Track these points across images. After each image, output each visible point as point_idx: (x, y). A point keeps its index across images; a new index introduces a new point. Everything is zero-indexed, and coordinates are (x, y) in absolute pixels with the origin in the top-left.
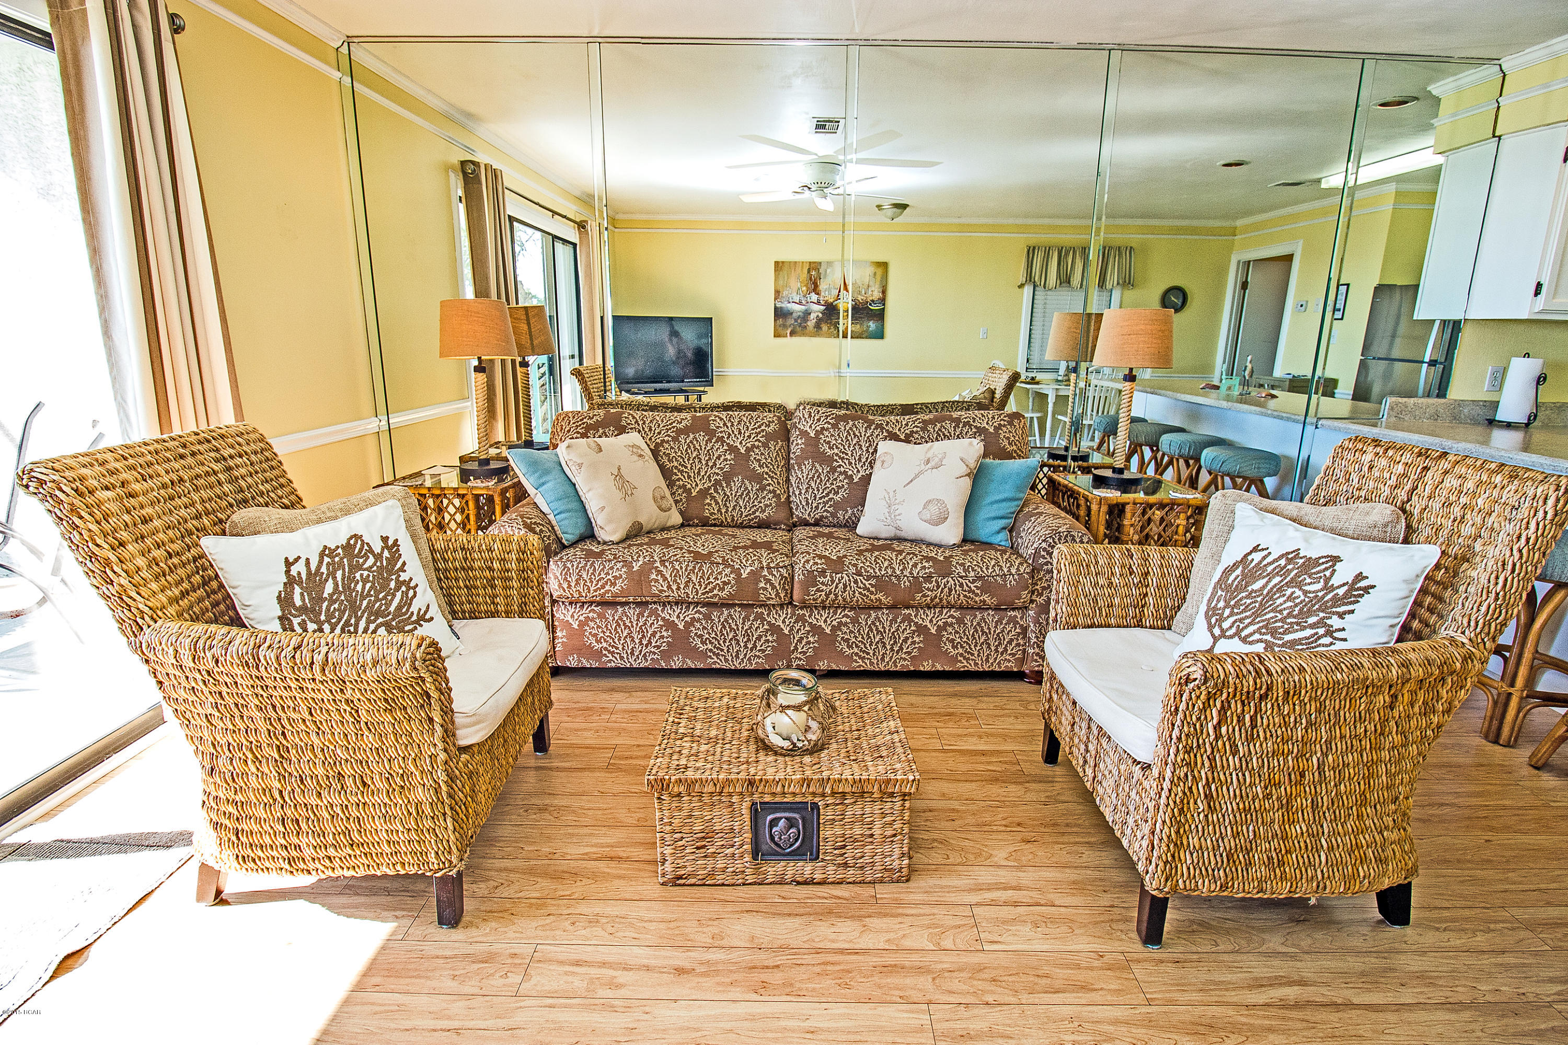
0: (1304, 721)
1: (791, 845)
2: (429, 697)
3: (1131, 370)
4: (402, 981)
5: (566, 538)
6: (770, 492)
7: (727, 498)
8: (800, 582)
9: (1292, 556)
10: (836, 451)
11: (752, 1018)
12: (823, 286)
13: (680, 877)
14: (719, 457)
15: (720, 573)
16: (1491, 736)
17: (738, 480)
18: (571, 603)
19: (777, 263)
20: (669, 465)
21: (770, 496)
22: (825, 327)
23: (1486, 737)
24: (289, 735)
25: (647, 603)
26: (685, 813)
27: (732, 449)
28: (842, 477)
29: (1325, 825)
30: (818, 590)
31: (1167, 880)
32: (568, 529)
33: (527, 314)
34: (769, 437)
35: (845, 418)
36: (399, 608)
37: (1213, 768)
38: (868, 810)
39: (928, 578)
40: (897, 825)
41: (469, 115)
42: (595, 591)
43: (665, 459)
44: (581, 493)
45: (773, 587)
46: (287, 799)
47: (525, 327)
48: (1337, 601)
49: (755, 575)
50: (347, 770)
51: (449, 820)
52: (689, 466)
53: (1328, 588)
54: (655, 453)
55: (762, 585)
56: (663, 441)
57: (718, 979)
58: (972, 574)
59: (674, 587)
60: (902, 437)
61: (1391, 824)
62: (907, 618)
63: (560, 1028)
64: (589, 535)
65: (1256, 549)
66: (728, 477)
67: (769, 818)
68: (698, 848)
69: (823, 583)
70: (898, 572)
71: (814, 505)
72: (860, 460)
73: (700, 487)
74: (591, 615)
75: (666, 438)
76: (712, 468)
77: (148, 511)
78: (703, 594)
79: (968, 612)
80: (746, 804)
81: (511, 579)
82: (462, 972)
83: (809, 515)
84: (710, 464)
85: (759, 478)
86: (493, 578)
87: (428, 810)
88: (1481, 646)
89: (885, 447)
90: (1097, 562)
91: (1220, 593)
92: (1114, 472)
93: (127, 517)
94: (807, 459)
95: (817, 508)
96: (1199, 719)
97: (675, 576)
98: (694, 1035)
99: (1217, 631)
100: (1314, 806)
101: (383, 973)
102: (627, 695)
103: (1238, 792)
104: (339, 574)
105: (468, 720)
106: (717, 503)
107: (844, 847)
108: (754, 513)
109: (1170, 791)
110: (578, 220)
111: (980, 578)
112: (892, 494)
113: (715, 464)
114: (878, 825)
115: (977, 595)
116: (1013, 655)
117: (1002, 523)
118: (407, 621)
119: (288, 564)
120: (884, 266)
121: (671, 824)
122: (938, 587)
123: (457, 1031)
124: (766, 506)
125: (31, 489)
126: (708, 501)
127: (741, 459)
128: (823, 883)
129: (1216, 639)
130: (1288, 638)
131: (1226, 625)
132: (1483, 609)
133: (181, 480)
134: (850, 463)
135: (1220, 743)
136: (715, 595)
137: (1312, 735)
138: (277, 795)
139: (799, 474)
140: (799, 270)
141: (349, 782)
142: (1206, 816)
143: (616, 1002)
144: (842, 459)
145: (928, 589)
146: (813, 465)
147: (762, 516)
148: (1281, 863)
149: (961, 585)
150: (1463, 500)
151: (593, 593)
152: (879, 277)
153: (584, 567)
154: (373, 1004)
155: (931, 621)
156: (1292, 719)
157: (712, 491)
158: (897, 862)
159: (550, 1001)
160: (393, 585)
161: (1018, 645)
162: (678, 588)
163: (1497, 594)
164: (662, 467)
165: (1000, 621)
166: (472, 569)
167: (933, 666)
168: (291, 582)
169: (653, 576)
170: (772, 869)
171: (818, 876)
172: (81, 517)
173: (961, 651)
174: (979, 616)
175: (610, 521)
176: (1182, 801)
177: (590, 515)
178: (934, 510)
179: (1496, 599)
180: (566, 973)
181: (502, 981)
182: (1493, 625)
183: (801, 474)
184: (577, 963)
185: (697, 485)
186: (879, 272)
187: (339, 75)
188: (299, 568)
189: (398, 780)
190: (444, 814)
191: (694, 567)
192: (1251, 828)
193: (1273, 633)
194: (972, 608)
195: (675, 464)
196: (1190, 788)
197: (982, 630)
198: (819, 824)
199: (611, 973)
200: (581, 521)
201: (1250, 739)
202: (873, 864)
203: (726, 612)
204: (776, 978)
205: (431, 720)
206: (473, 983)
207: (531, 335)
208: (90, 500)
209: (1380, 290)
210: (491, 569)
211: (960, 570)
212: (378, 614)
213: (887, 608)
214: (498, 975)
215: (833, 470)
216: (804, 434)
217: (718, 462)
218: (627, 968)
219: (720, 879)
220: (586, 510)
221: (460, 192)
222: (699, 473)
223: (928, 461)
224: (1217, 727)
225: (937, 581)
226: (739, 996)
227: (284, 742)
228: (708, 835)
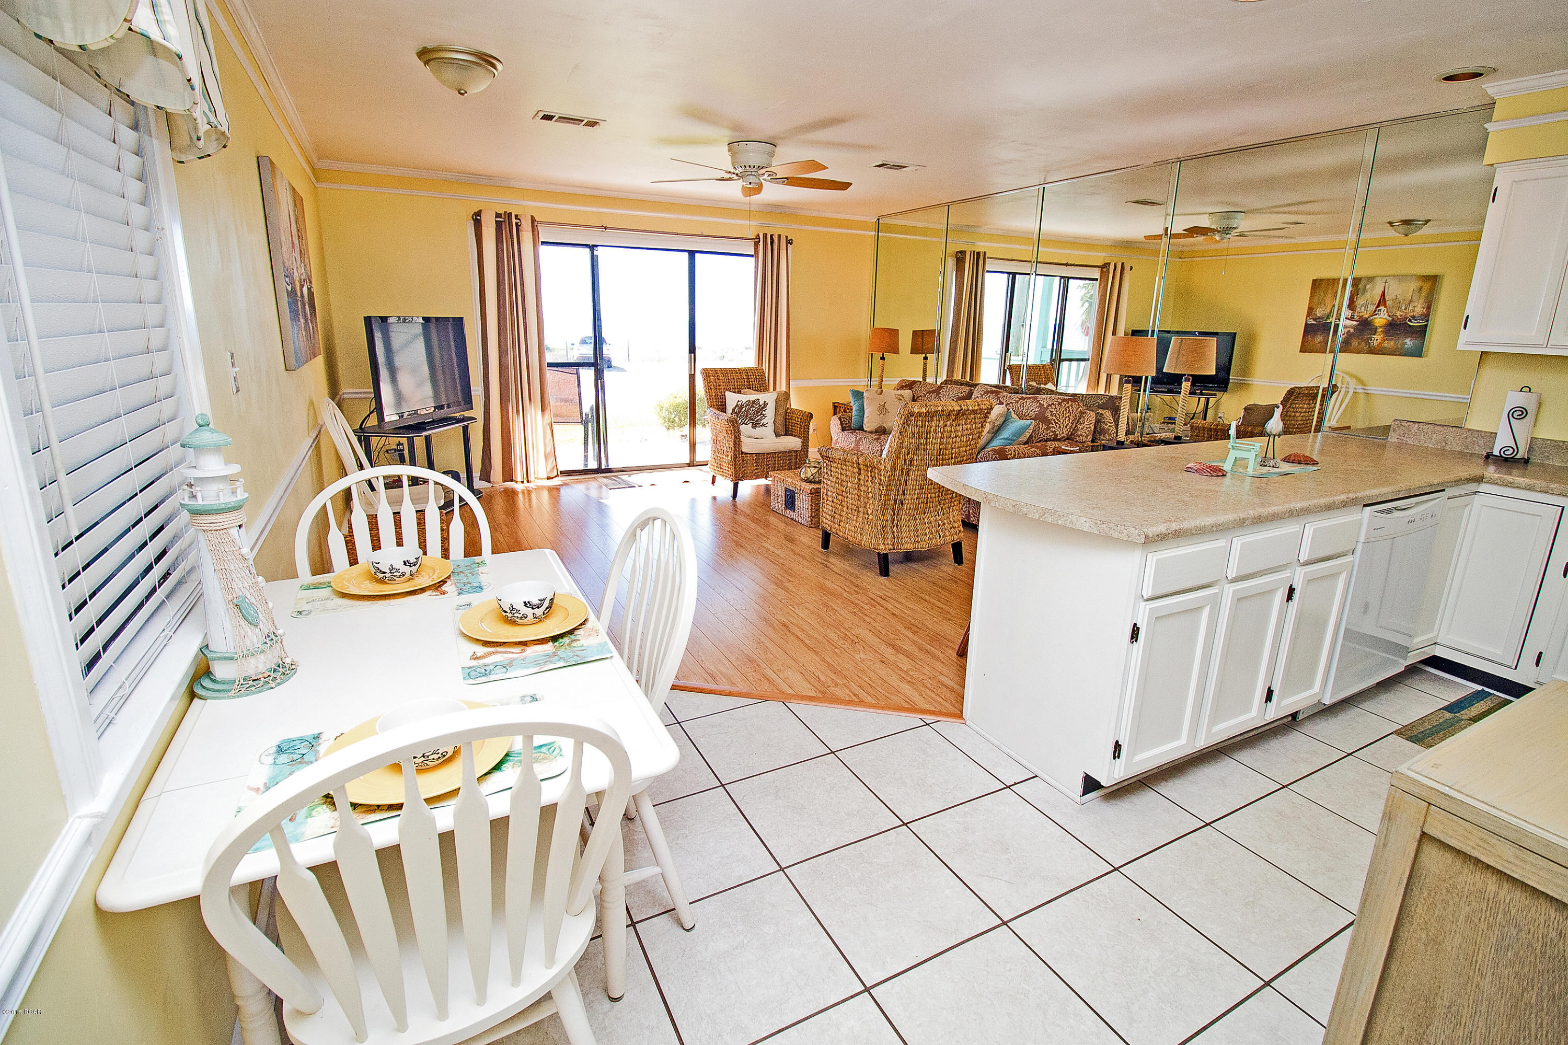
1: (790, 505)
12: (1359, 302)
19: (1315, 281)
22: (1355, 343)
36: (758, 420)
44: (864, 410)
67: (787, 493)
68: (776, 499)
77: (721, 384)
80: (784, 487)
104: (748, 407)
107: (799, 509)
114: (805, 504)
118: (759, 424)
120: (1434, 279)
128: (795, 521)
152: (1425, 294)
160: (760, 413)
168: (737, 405)
170: (787, 512)
175: (869, 422)
186: (1427, 286)
188: (740, 403)
198: (795, 499)
200: (860, 421)
212: (752, 420)
219: (779, 511)
220: (863, 417)
221: (952, 264)
228: (778, 496)
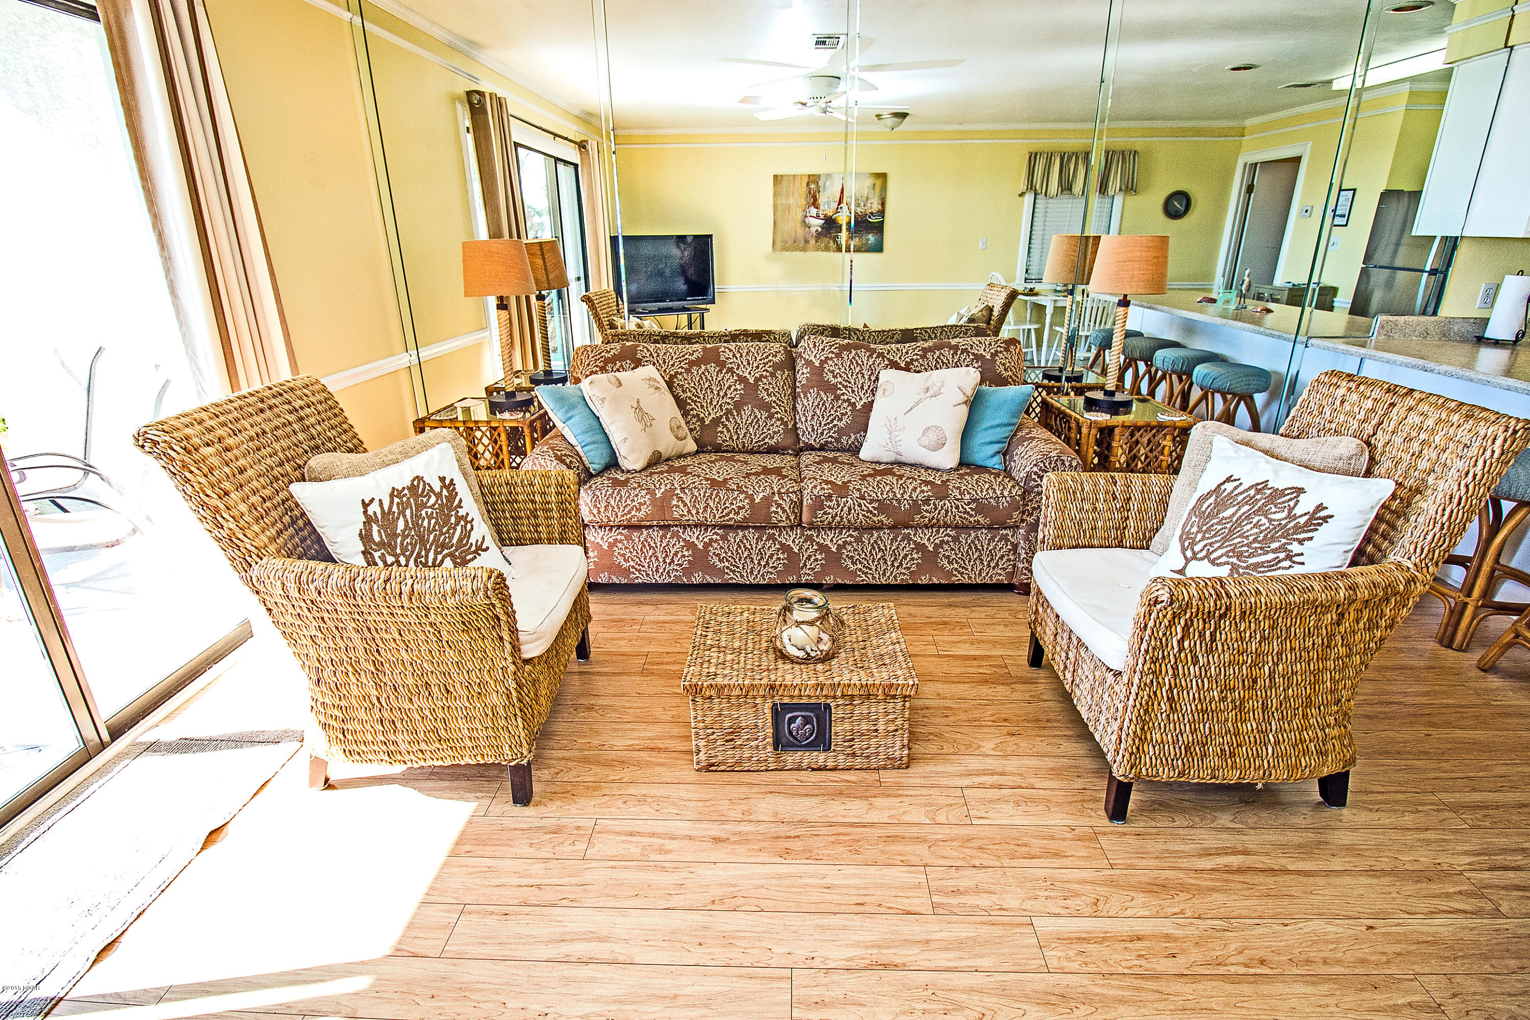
0: (1258, 636)
1: (807, 739)
2: (499, 619)
3: (1125, 296)
4: (488, 848)
5: (593, 468)
6: (778, 419)
7: (738, 427)
8: (809, 506)
9: (1260, 487)
10: (840, 379)
11: (779, 877)
12: (822, 200)
13: (712, 765)
14: (729, 388)
15: (735, 499)
16: (1445, 642)
17: (747, 409)
18: (600, 527)
19: (775, 177)
20: (683, 396)
21: (779, 423)
22: (825, 241)
23: (1441, 642)
24: (382, 652)
25: (669, 526)
26: (715, 713)
27: (742, 380)
28: (845, 405)
29: (1273, 723)
30: (825, 513)
31: (1132, 768)
32: (594, 459)
33: (541, 249)
34: (776, 367)
35: (848, 348)
36: (460, 540)
37: (1175, 676)
38: (873, 710)
39: (927, 501)
40: (899, 722)
41: (472, 43)
42: (622, 516)
43: (679, 390)
44: (604, 426)
45: (784, 511)
46: (384, 704)
47: (541, 262)
48: (1298, 529)
49: (767, 500)
50: (433, 680)
51: (519, 720)
52: (702, 397)
53: (1291, 517)
54: (670, 384)
55: (773, 509)
56: (677, 373)
57: (749, 846)
58: (968, 497)
59: (694, 512)
60: (903, 365)
61: (1333, 722)
62: (907, 537)
63: (622, 884)
64: (613, 463)
65: (1228, 480)
66: (738, 406)
67: (788, 716)
68: (727, 741)
69: (829, 507)
70: (899, 496)
71: (819, 431)
72: (862, 388)
73: (713, 416)
74: (619, 537)
75: (680, 370)
76: (723, 398)
77: (242, 462)
78: (720, 518)
79: (963, 531)
80: (768, 705)
81: (551, 510)
82: (537, 841)
83: (815, 440)
84: (722, 394)
85: (767, 407)
86: (536, 510)
87: (501, 712)
88: (1425, 570)
89: (887, 376)
90: (1083, 490)
91: (1194, 518)
92: (1105, 394)
93: (227, 469)
94: (812, 388)
95: (822, 434)
96: (1164, 634)
97: (695, 502)
98: (732, 889)
99: (1189, 554)
100: (1264, 708)
101: (472, 842)
102: (653, 607)
103: (1197, 696)
104: (408, 512)
105: (530, 637)
106: (729, 431)
107: (852, 740)
108: (763, 439)
109: (1137, 694)
110: (578, 140)
111: (975, 500)
112: (893, 422)
113: (726, 394)
114: (882, 722)
115: (971, 516)
116: (1004, 569)
117: (997, 447)
118: (468, 552)
119: (365, 505)
120: (883, 177)
121: (704, 721)
122: (936, 509)
123: (539, 886)
124: (775, 433)
125: (147, 449)
126: (720, 429)
127: (751, 388)
128: (834, 769)
129: (1188, 561)
130: (1252, 561)
131: (1197, 548)
132: (1429, 537)
133: (264, 432)
134: (853, 391)
135: (1183, 655)
136: (731, 519)
137: (1265, 647)
138: (375, 701)
139: (805, 401)
140: (797, 184)
141: (435, 690)
142: (1168, 716)
143: (667, 864)
144: (846, 387)
145: (927, 511)
146: (818, 393)
147: (772, 442)
148: (1232, 755)
149: (957, 507)
150: (1423, 436)
151: (621, 518)
152: (878, 188)
153: (611, 495)
154: (467, 866)
155: (929, 539)
156: (1248, 635)
157: (724, 419)
158: (898, 752)
159: (612, 863)
160: (453, 520)
161: (1009, 560)
162: (698, 513)
163: (1443, 525)
164: (676, 398)
165: (992, 539)
166: (516, 501)
167: (930, 579)
168: (369, 521)
169: (674, 502)
170: (791, 758)
171: (830, 764)
172: (191, 472)
173: (956, 566)
174: (973, 535)
175: (633, 451)
176: (1147, 703)
177: (614, 446)
178: (932, 437)
179: (1442, 528)
180: (623, 842)
181: (571, 848)
182: (1437, 552)
183: (807, 402)
184: (631, 834)
185: (709, 414)
186: (879, 183)
187: (349, 15)
188: (374, 508)
189: (476, 688)
190: (515, 715)
191: (712, 494)
192: (1207, 725)
193: (1239, 556)
194: (967, 527)
195: (689, 394)
196: (1155, 693)
197: (976, 547)
198: (831, 721)
199: (660, 841)
200: (606, 452)
201: (1210, 651)
202: (878, 754)
203: (741, 534)
204: (797, 845)
205: (501, 639)
206: (547, 849)
207: (546, 270)
208: (197, 457)
209: (1386, 196)
210: (533, 502)
211: (956, 493)
212: (443, 546)
213: (888, 529)
214: (567, 843)
215: (837, 398)
216: (809, 363)
217: (729, 392)
218: (673, 838)
219: (746, 766)
220: (610, 442)
221: (468, 123)
222: (711, 403)
223: (927, 390)
224: (1181, 642)
225: (934, 504)
226: (768, 860)
227: (379, 658)
228: (735, 731)
